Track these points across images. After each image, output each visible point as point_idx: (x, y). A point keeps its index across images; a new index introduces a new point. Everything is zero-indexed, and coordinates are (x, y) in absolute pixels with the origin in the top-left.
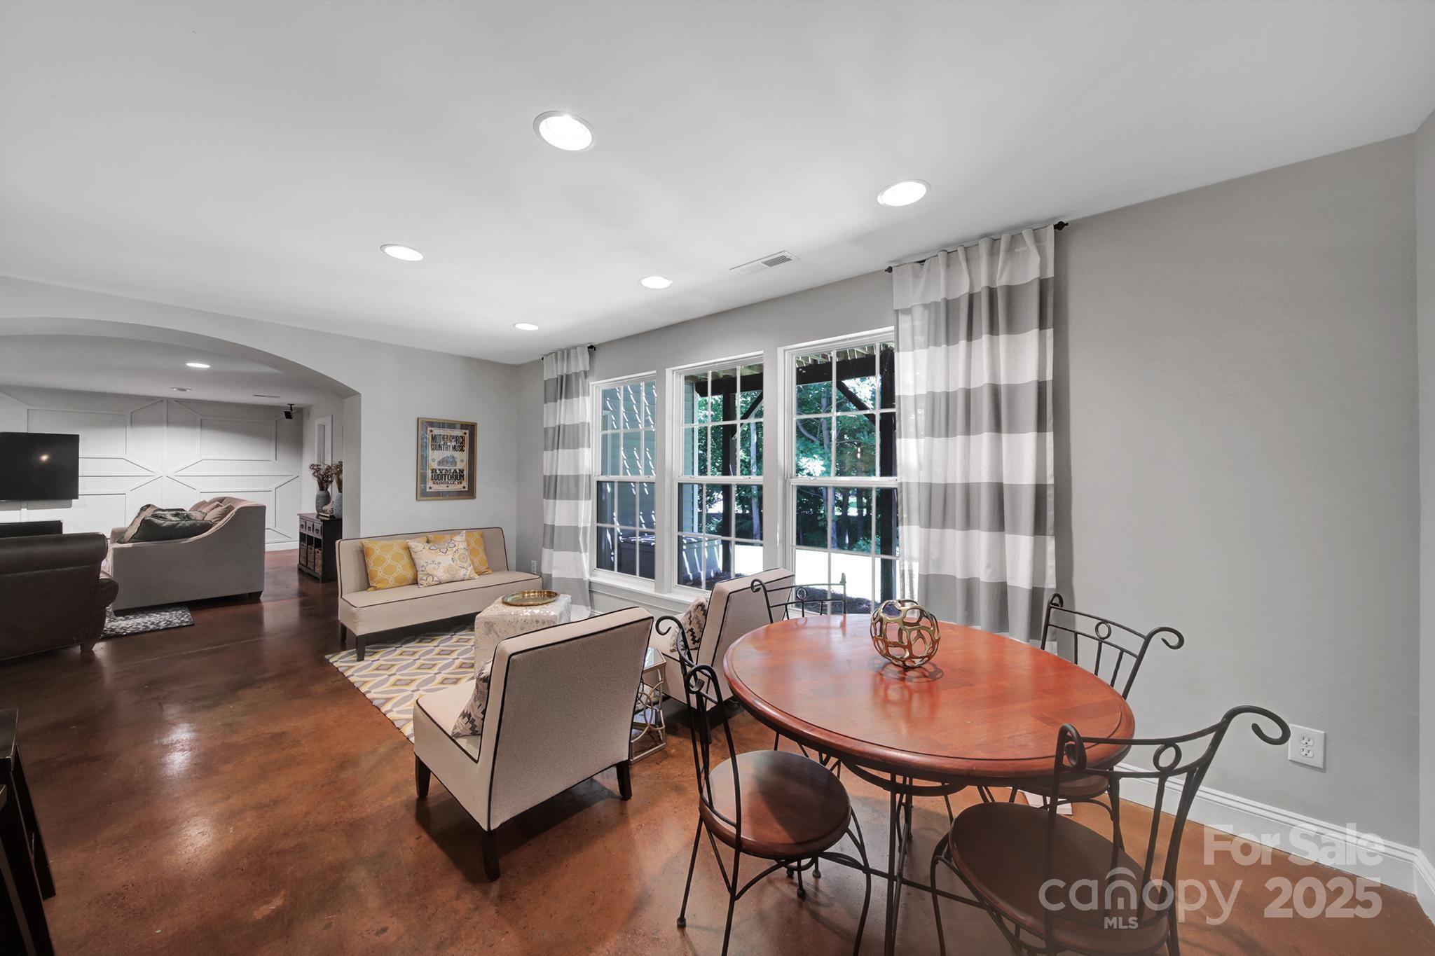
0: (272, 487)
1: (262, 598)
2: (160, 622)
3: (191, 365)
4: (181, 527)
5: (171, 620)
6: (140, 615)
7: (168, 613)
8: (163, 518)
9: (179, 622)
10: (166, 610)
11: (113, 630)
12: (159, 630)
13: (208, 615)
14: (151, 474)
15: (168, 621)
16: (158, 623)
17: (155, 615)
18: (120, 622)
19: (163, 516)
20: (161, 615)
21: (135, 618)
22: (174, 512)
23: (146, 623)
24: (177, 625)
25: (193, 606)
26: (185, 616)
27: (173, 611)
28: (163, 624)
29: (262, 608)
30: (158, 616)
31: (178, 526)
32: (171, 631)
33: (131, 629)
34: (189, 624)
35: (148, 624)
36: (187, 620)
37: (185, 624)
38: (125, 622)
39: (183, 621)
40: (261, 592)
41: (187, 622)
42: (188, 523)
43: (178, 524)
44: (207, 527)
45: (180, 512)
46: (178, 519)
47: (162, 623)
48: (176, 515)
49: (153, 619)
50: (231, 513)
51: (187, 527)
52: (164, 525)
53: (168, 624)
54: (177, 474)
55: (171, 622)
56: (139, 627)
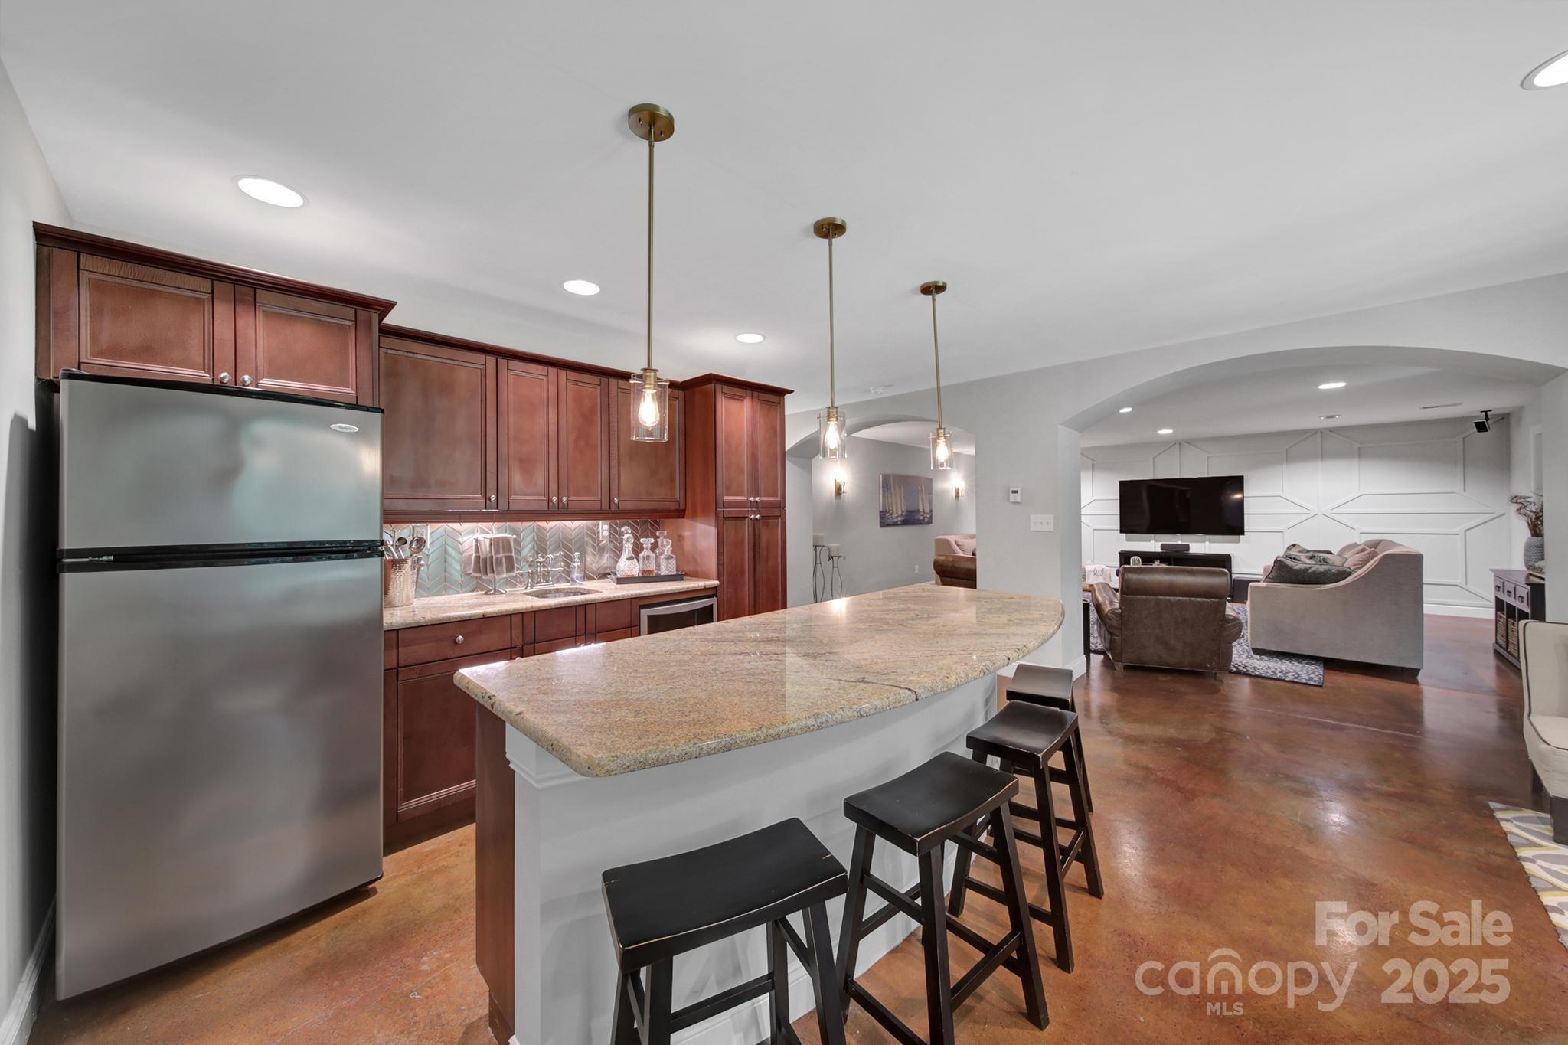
0: (1460, 529)
1: (1420, 678)
2: (1289, 672)
3: (1323, 387)
4: (1314, 572)
5: (1300, 673)
6: (1275, 659)
7: (1300, 665)
8: (1297, 560)
9: (1308, 678)
10: (1300, 660)
11: (1245, 667)
12: (1284, 680)
13: (1342, 679)
14: (1305, 511)
15: (1297, 674)
16: (1286, 673)
17: (1288, 663)
18: (1255, 661)
19: (1297, 558)
20: (1293, 665)
21: (1269, 661)
22: (1309, 554)
23: (1276, 669)
24: (1304, 681)
25: (1331, 664)
26: (1317, 673)
27: (1307, 664)
28: (1290, 677)
29: (1420, 693)
30: (1290, 665)
31: (1311, 571)
32: (1297, 686)
33: (1261, 671)
34: (1316, 684)
35: (1277, 672)
36: (1316, 678)
37: (1312, 683)
38: (1259, 662)
39: (1311, 679)
40: (1419, 670)
41: (1315, 681)
42: (1322, 568)
43: (1311, 567)
44: (1343, 575)
45: (1316, 554)
46: (1314, 562)
47: (1291, 674)
48: (1311, 558)
49: (1284, 667)
50: (1375, 559)
51: (1321, 573)
52: (1296, 568)
53: (1296, 678)
54: (1332, 512)
55: (1299, 676)
56: (1268, 671)
